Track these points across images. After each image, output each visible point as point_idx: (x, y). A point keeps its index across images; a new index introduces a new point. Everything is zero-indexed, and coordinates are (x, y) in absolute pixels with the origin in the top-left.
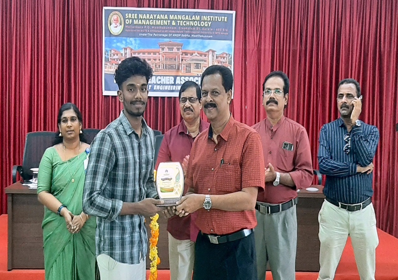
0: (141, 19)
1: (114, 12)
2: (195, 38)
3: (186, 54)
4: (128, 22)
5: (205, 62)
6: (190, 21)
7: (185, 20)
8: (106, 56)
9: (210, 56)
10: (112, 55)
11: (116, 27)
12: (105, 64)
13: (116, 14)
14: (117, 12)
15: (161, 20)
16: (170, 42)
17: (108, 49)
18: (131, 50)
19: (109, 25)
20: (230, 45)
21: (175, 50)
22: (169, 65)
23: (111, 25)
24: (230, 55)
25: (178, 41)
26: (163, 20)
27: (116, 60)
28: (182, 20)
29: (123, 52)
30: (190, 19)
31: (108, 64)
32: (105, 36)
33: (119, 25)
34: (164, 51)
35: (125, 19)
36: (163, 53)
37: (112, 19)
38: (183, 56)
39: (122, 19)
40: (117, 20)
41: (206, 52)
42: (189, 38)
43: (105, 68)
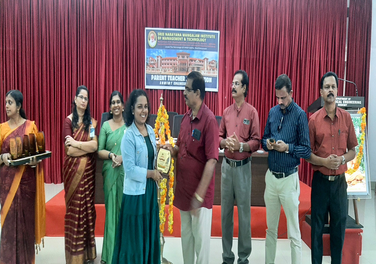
0: (167, 36)
1: (151, 32)
2: (197, 50)
3: (192, 60)
4: (159, 38)
5: (202, 67)
6: (194, 38)
7: (191, 37)
8: (147, 62)
9: (206, 62)
10: (150, 61)
11: (153, 42)
12: (146, 67)
13: (153, 33)
14: (153, 32)
15: (177, 37)
16: (183, 52)
17: (148, 57)
18: (161, 57)
19: (148, 40)
20: (217, 55)
21: (186, 58)
22: (182, 68)
23: (150, 41)
24: (216, 61)
25: (187, 52)
26: (179, 37)
27: (152, 64)
28: (190, 37)
29: (156, 59)
30: (194, 37)
31: (148, 67)
32: (146, 48)
33: (154, 40)
34: (180, 59)
35: (157, 36)
36: (179, 59)
37: (150, 36)
38: (190, 62)
39: (156, 36)
40: (153, 37)
41: (203, 60)
42: (193, 50)
43: (147, 69)
